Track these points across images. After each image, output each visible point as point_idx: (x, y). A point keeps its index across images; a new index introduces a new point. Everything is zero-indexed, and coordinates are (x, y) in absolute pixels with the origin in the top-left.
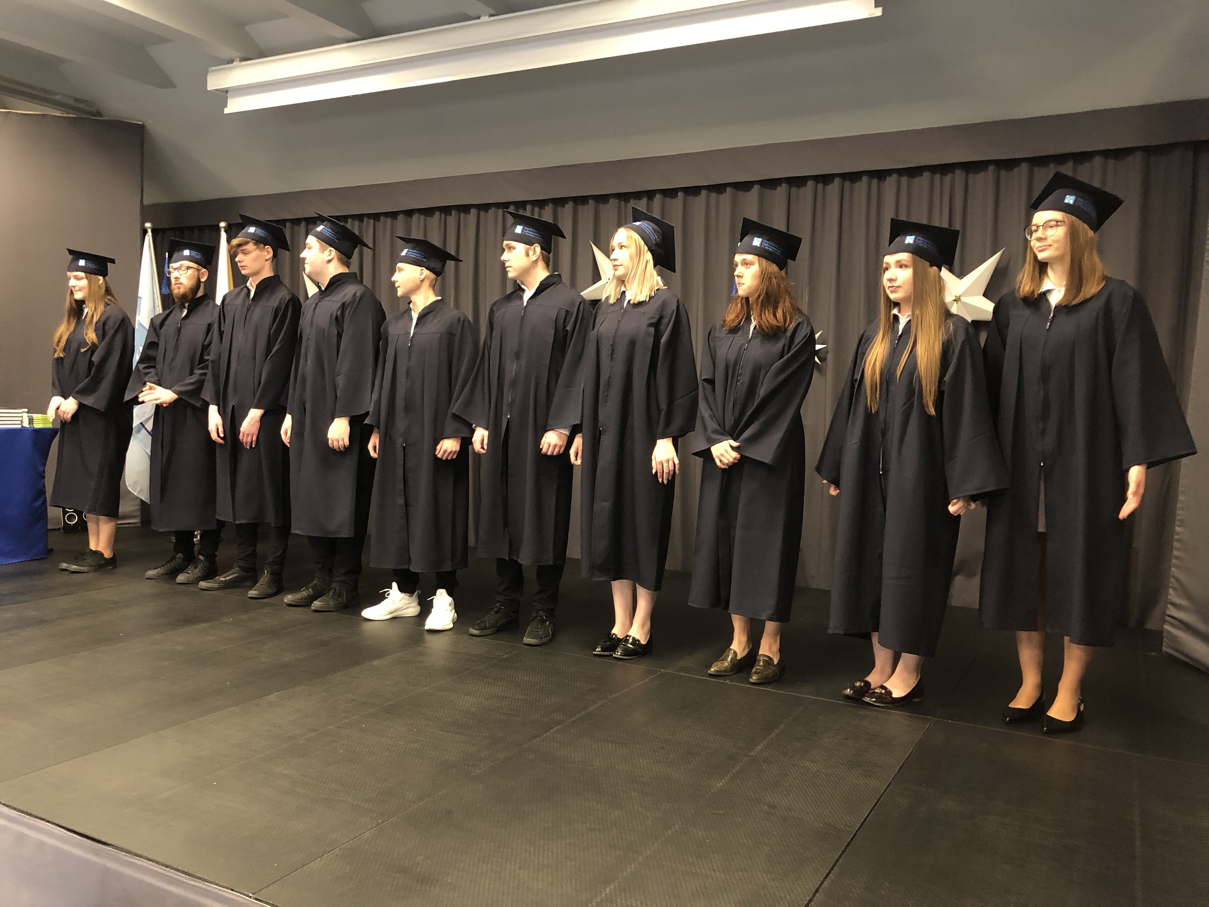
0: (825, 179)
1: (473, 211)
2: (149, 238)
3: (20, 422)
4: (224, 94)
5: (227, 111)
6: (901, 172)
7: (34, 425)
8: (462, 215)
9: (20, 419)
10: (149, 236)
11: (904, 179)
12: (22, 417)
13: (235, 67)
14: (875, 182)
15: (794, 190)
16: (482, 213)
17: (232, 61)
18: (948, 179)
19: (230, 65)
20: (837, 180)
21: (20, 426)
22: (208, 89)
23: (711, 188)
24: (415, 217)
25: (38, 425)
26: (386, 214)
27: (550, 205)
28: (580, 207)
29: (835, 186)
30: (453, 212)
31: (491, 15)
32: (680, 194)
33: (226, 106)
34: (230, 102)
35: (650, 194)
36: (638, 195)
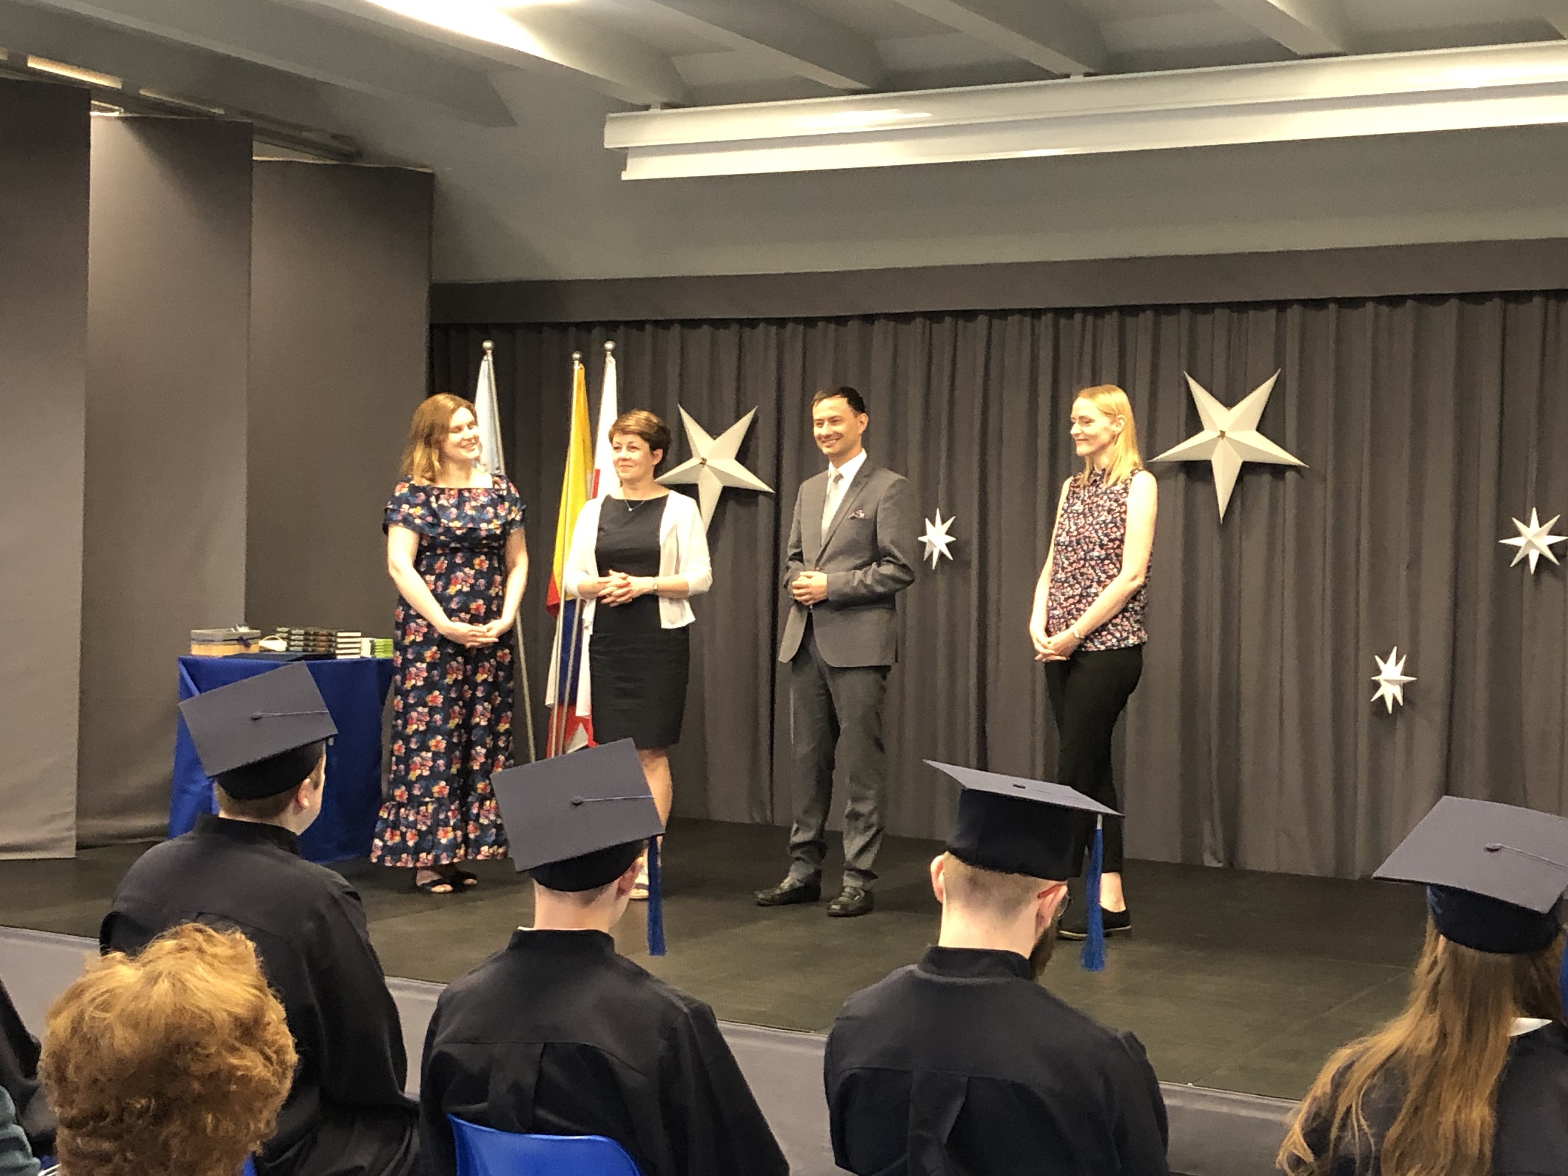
1: (982, 319)
2: (487, 364)
3: (357, 650)
4: (624, 155)
5: (625, 176)
7: (377, 654)
8: (961, 323)
9: (358, 646)
10: (488, 360)
12: (360, 642)
13: (655, 116)
15: (1511, 306)
16: (996, 322)
17: (647, 108)
19: (646, 112)
21: (358, 656)
22: (605, 147)
23: (1379, 300)
24: (879, 325)
26: (828, 320)
27: (1115, 314)
28: (1164, 318)
30: (948, 319)
31: (1087, 75)
32: (1332, 306)
33: (625, 169)
34: (631, 162)
35: (1282, 305)
36: (1261, 305)
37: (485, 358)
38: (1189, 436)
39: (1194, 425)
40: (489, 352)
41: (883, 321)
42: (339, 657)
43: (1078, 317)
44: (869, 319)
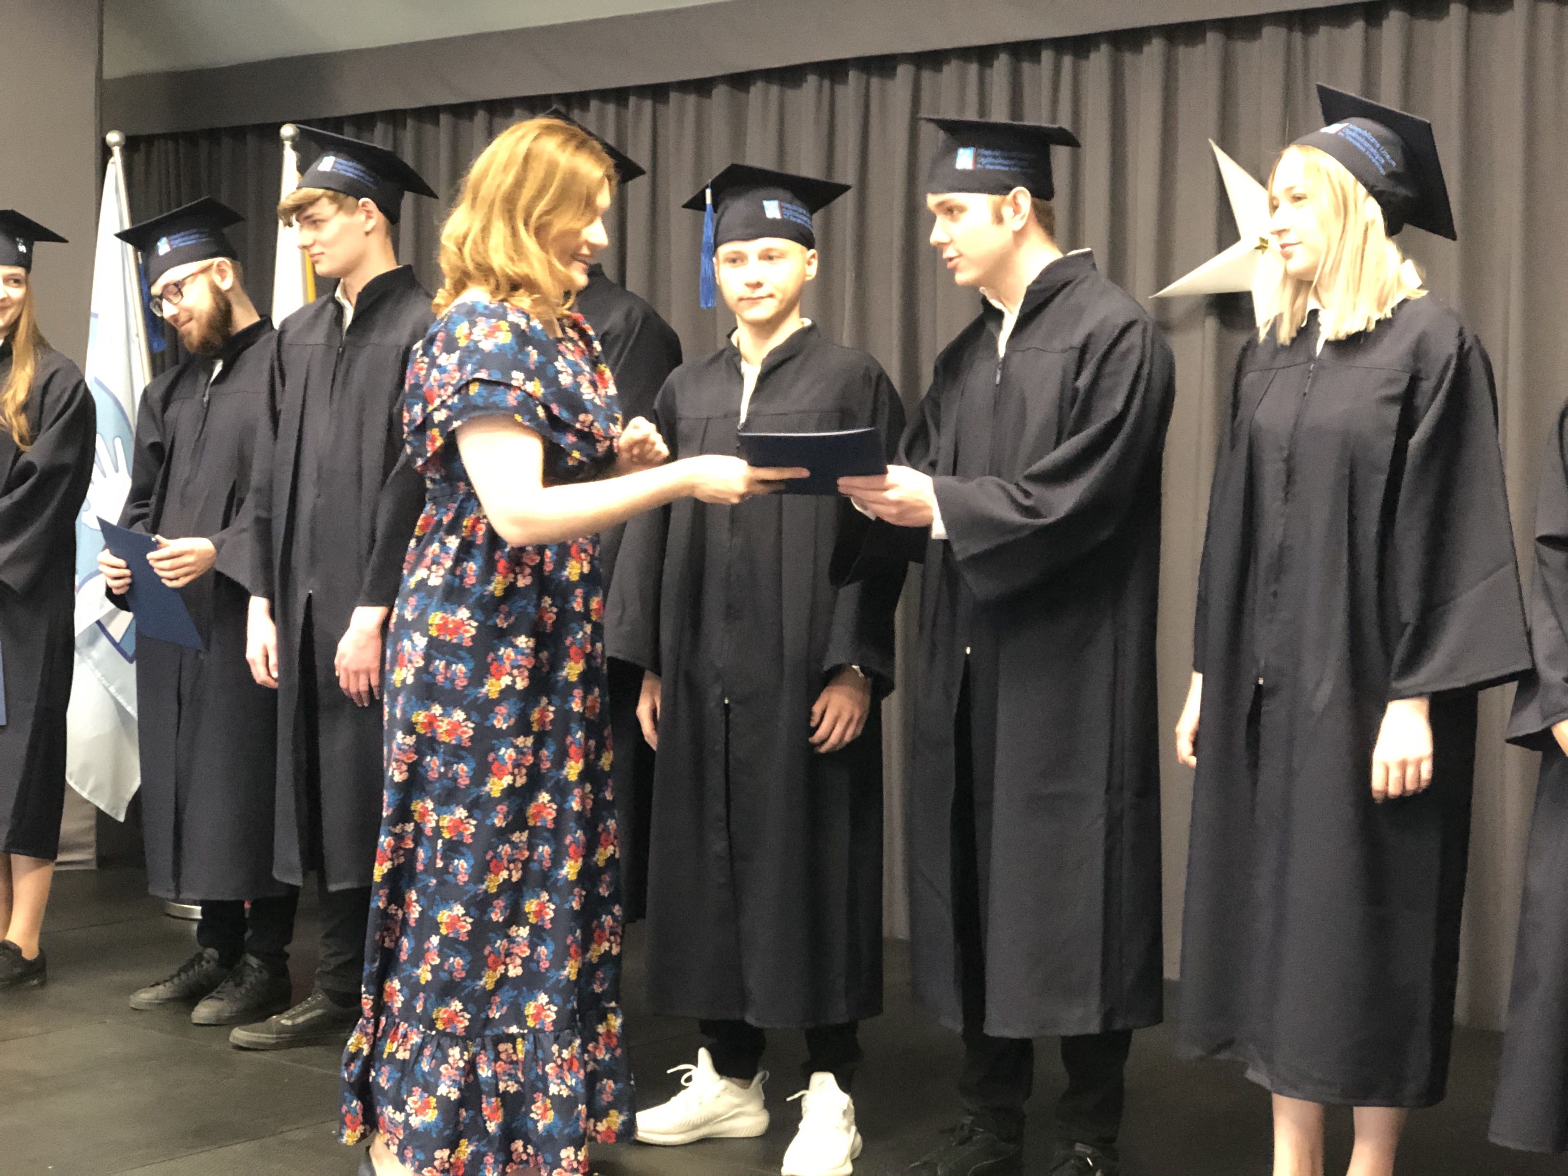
2: (115, 169)
10: (115, 162)
28: (1180, 50)
37: (112, 160)
38: (1219, 249)
39: (1225, 230)
40: (116, 150)
43: (1046, 56)
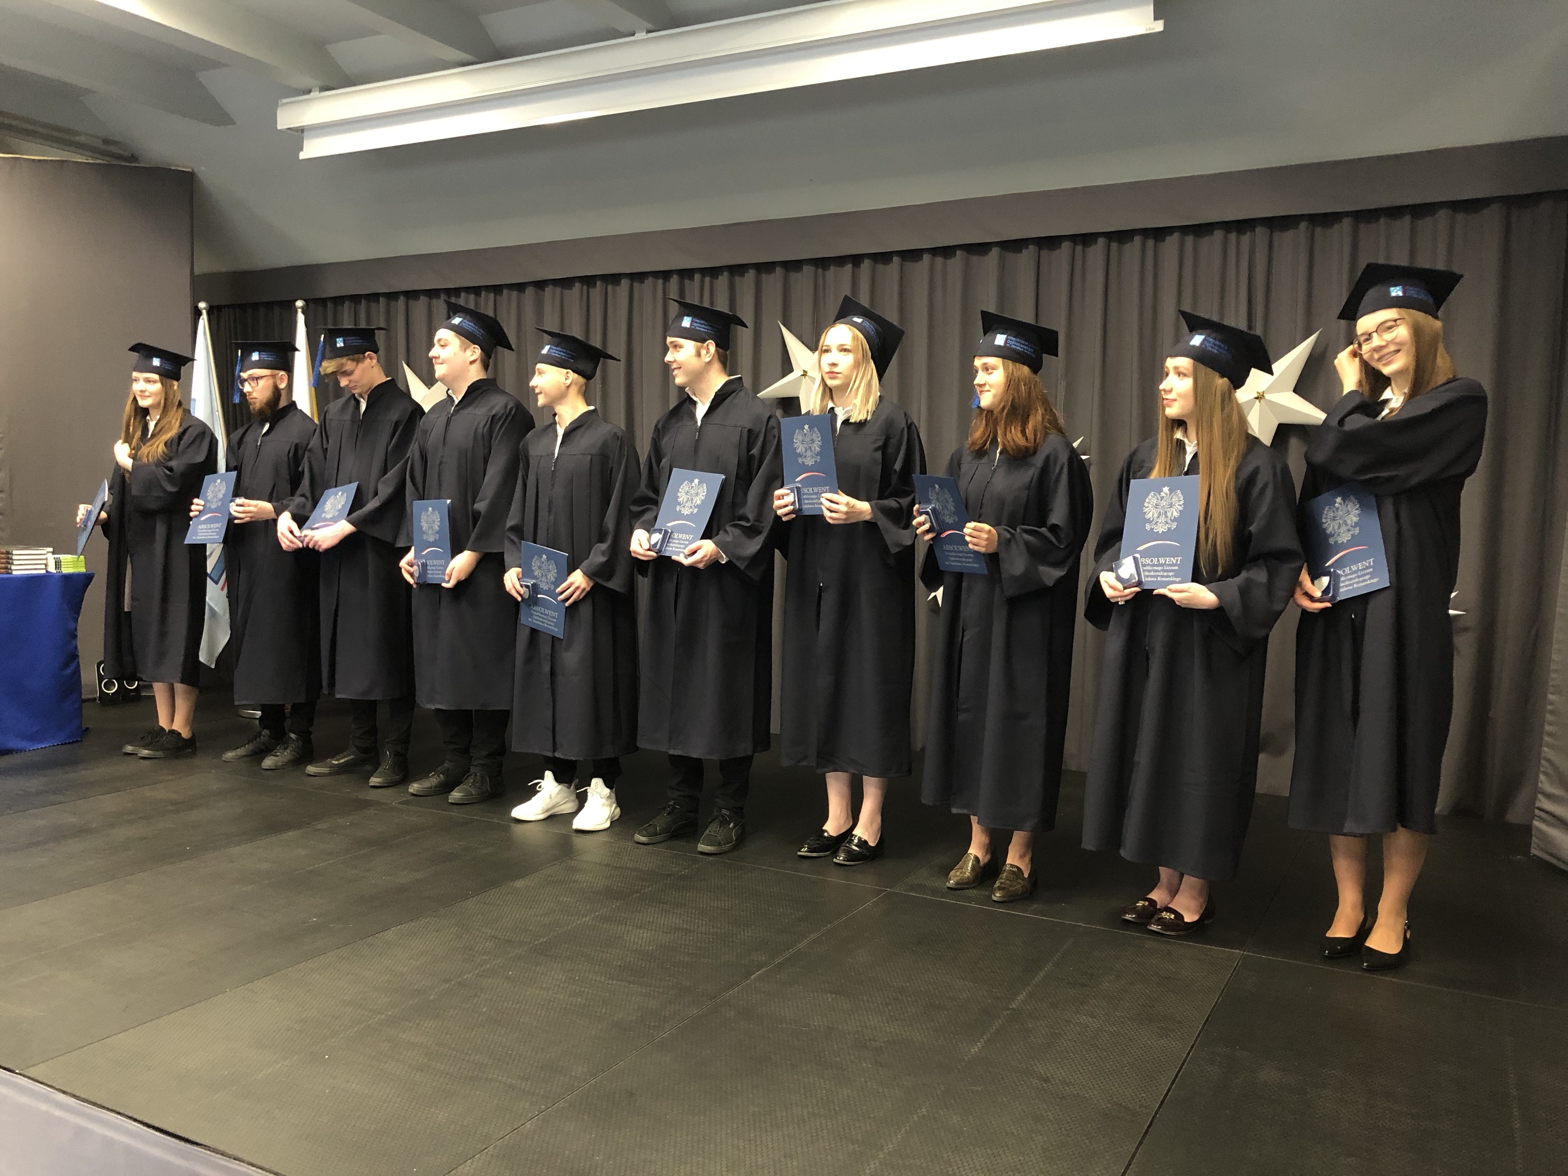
0: (1086, 239)
1: (625, 283)
2: (203, 322)
3: (43, 566)
4: (299, 134)
5: (303, 156)
6: (1185, 230)
7: (62, 569)
8: (610, 287)
9: (45, 562)
10: (203, 319)
11: (1190, 239)
12: (46, 559)
13: (313, 99)
14: (1150, 243)
15: (1044, 253)
16: (636, 285)
17: (309, 92)
18: (1246, 239)
19: (307, 97)
20: (1101, 241)
21: (44, 571)
22: (279, 128)
23: (935, 251)
24: (549, 290)
25: (66, 570)
26: (511, 287)
27: (726, 274)
29: (1098, 249)
30: (598, 283)
31: (649, 31)
32: (896, 259)
33: (302, 149)
34: (306, 144)
35: (856, 260)
36: (840, 261)
37: (201, 317)
38: (784, 376)
39: (787, 367)
40: (204, 312)
41: (551, 287)
42: (14, 573)
43: (697, 277)
44: (540, 285)
